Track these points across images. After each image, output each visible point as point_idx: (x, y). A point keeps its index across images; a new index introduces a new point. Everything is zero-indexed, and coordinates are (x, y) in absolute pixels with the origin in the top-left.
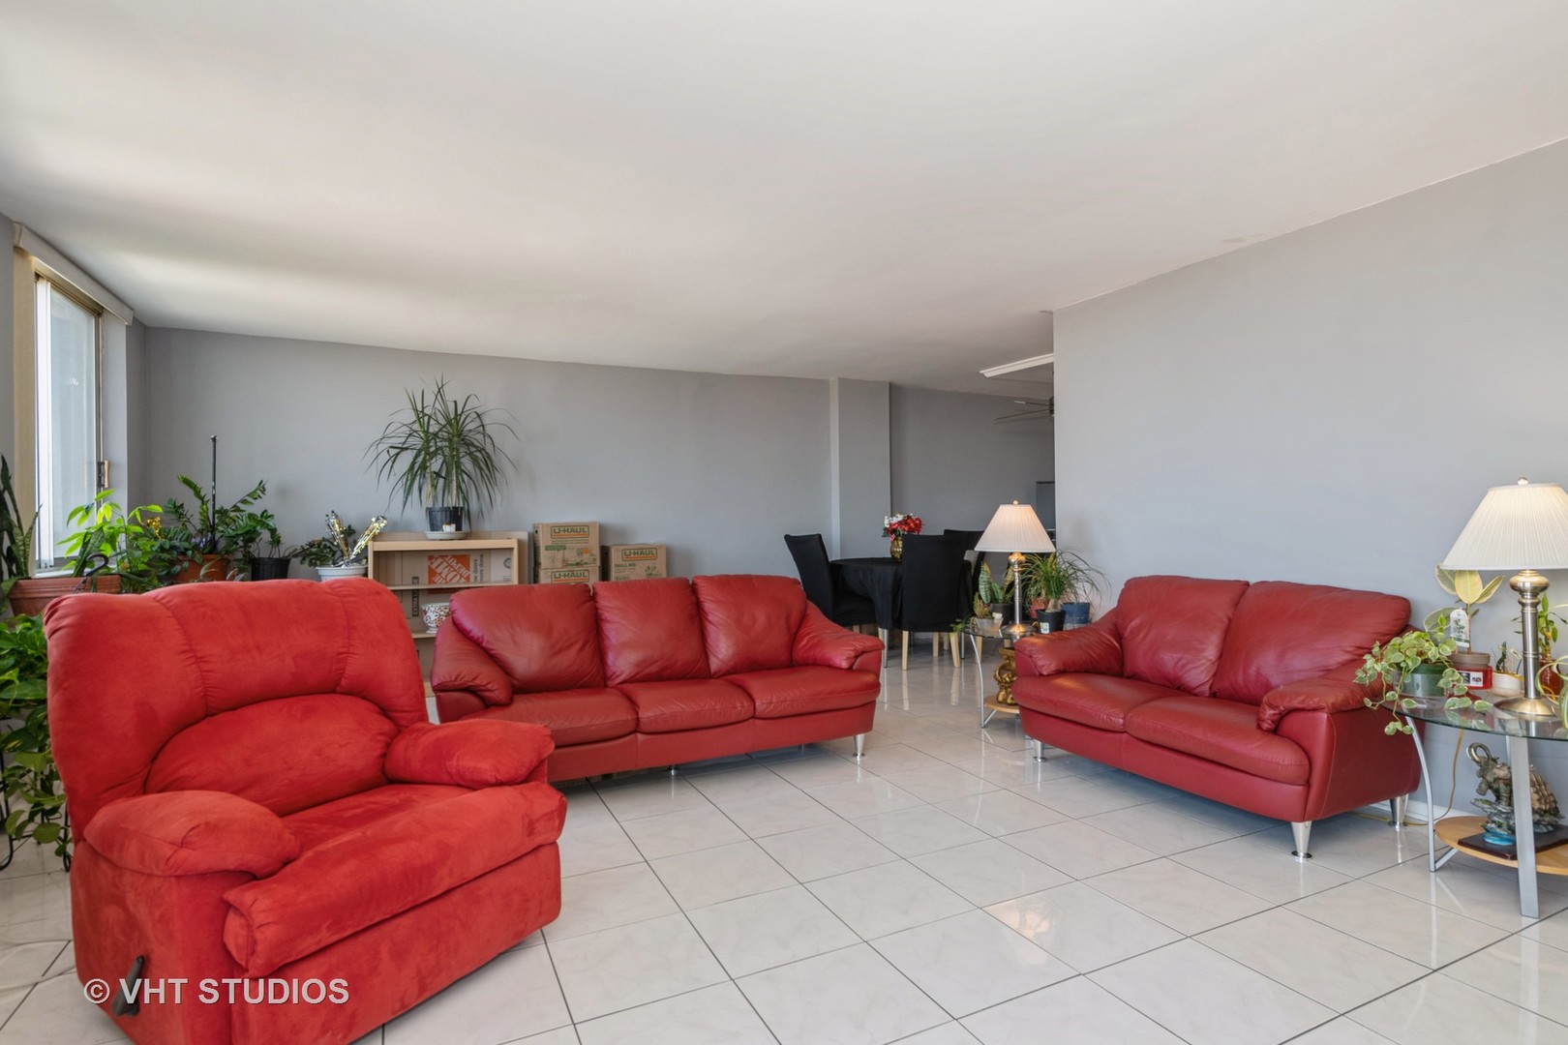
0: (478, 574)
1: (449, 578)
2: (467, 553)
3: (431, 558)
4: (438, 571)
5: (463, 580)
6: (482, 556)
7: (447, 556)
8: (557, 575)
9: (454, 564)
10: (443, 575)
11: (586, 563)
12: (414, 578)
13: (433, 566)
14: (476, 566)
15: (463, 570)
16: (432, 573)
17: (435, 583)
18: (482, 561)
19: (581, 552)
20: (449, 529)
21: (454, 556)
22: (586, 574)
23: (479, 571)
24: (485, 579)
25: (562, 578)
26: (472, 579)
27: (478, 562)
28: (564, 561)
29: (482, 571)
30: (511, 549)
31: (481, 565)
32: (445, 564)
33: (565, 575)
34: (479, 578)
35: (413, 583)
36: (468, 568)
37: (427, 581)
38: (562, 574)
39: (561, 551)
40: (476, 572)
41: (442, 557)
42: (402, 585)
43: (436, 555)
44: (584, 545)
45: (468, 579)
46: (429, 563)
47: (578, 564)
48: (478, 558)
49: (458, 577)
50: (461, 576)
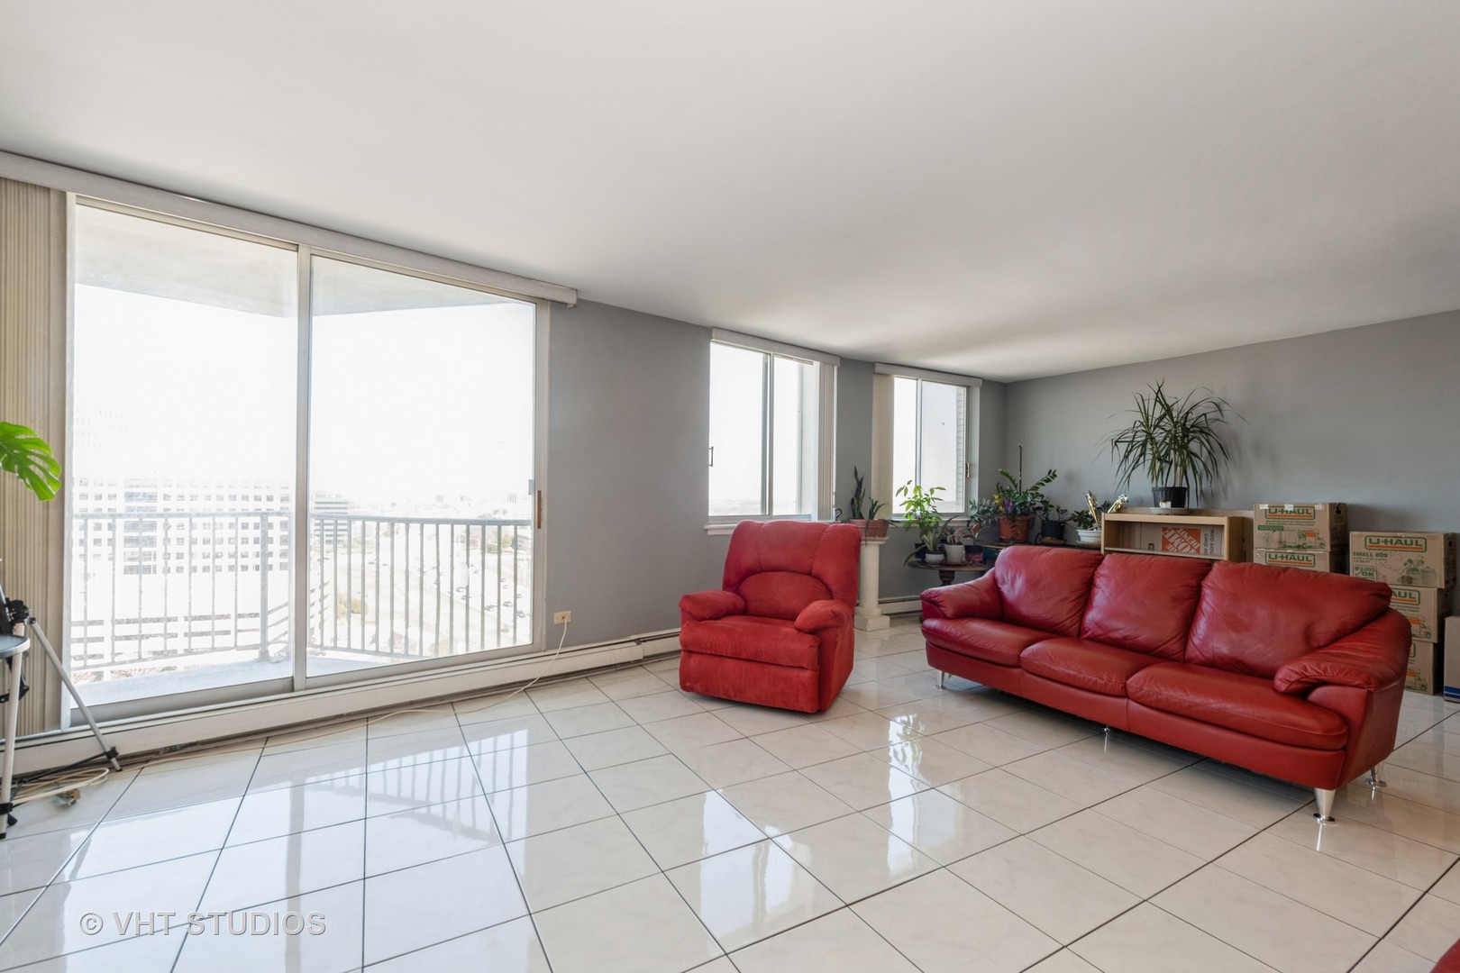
0: (1208, 548)
1: (1180, 548)
2: (1196, 528)
3: (1165, 529)
4: (1171, 540)
5: (1193, 551)
6: (1212, 532)
7: (1179, 529)
8: (1273, 556)
9: (1185, 536)
10: (1175, 545)
11: (1310, 547)
12: (1150, 544)
13: (1167, 536)
14: (1206, 540)
15: (1194, 542)
16: (1165, 542)
17: (1167, 550)
18: (1212, 536)
19: (1304, 535)
20: (1166, 505)
21: (1184, 530)
22: (1311, 558)
23: (1209, 544)
24: (1215, 551)
25: (1279, 559)
26: (1202, 551)
27: (1209, 537)
28: (1280, 542)
29: (1212, 544)
30: (1223, 526)
31: (1212, 539)
32: (1177, 536)
33: (1282, 557)
34: (1209, 551)
35: (1149, 549)
36: (1198, 541)
37: (1160, 547)
38: (1279, 555)
39: (1277, 532)
40: (1206, 544)
41: (1175, 529)
42: (1140, 549)
43: (1169, 527)
44: (1307, 528)
45: (1198, 550)
46: (1163, 534)
47: (1298, 547)
48: (1209, 533)
49: (1189, 548)
50: (1192, 547)
